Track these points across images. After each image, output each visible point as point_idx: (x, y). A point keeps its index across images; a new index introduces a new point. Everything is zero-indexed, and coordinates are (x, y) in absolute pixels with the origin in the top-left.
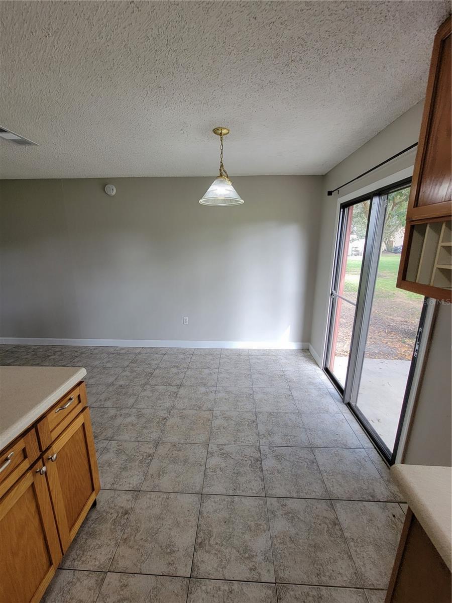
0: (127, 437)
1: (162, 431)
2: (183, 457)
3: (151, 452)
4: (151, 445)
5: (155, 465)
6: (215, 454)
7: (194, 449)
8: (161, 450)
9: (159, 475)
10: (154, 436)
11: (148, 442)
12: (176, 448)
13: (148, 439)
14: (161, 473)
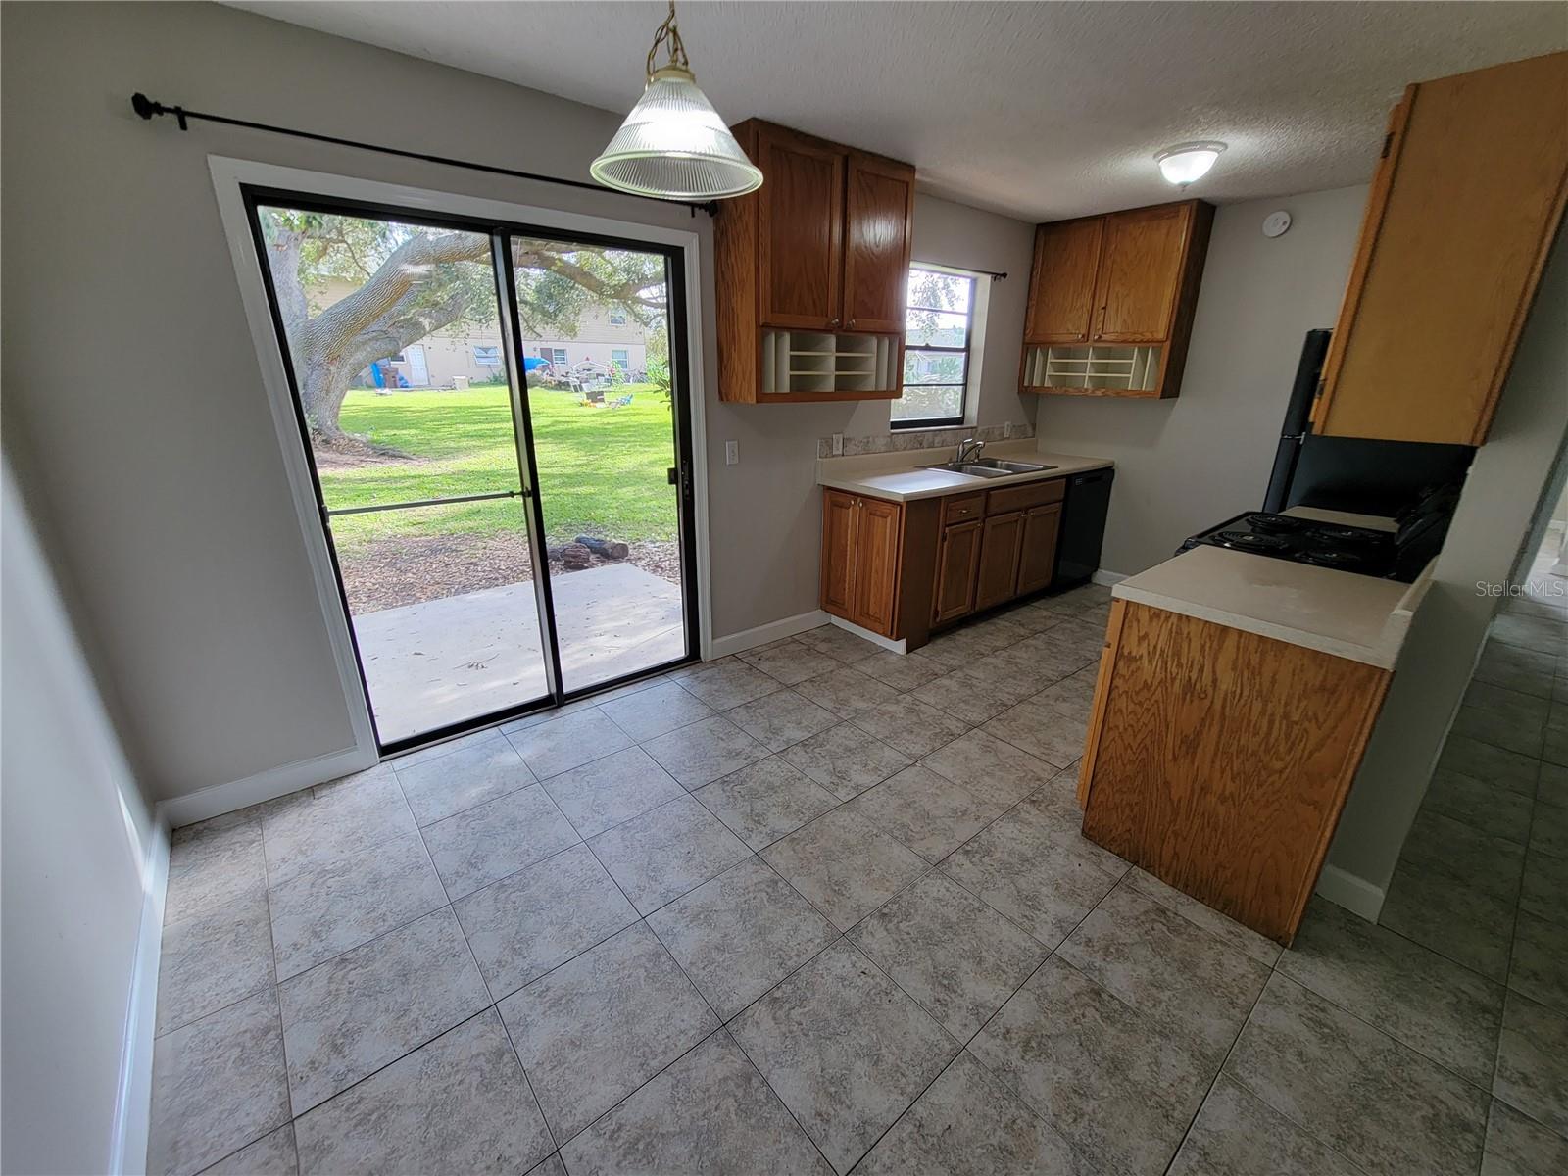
0: (1005, 931)
1: (914, 886)
2: (906, 813)
3: (961, 857)
4: (955, 870)
5: (964, 831)
6: (852, 784)
7: (876, 812)
8: (938, 848)
9: (964, 813)
10: (936, 887)
11: (958, 881)
12: (907, 833)
13: (954, 888)
14: (959, 815)
